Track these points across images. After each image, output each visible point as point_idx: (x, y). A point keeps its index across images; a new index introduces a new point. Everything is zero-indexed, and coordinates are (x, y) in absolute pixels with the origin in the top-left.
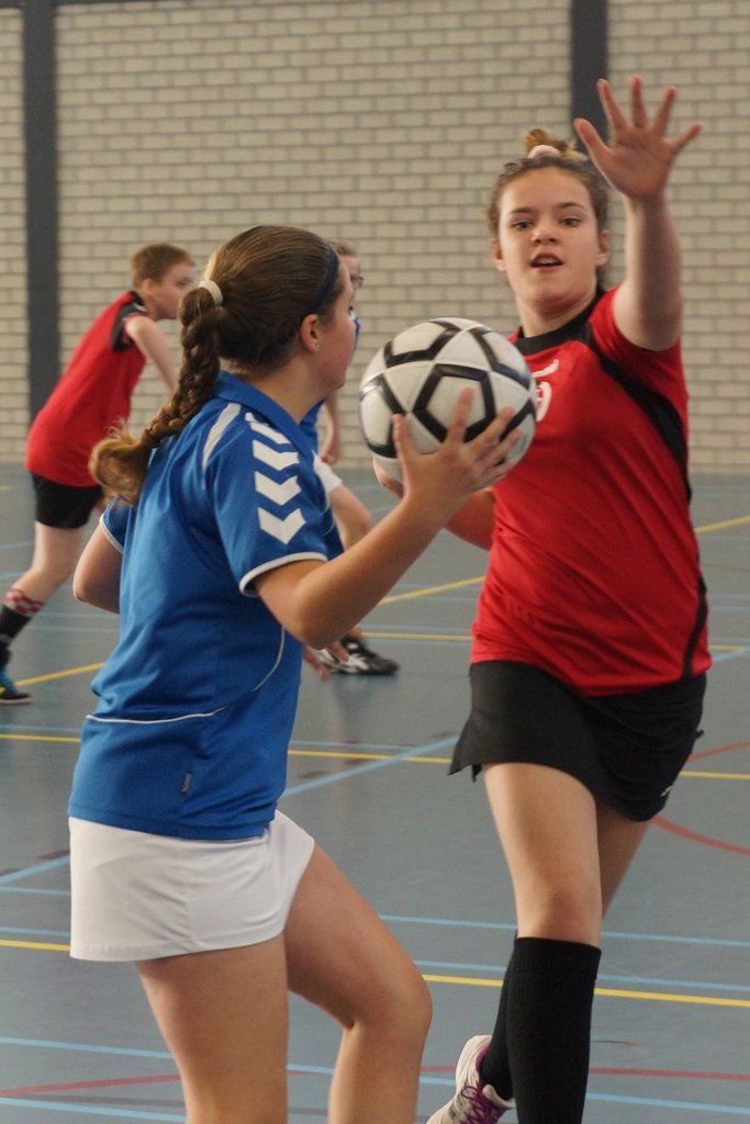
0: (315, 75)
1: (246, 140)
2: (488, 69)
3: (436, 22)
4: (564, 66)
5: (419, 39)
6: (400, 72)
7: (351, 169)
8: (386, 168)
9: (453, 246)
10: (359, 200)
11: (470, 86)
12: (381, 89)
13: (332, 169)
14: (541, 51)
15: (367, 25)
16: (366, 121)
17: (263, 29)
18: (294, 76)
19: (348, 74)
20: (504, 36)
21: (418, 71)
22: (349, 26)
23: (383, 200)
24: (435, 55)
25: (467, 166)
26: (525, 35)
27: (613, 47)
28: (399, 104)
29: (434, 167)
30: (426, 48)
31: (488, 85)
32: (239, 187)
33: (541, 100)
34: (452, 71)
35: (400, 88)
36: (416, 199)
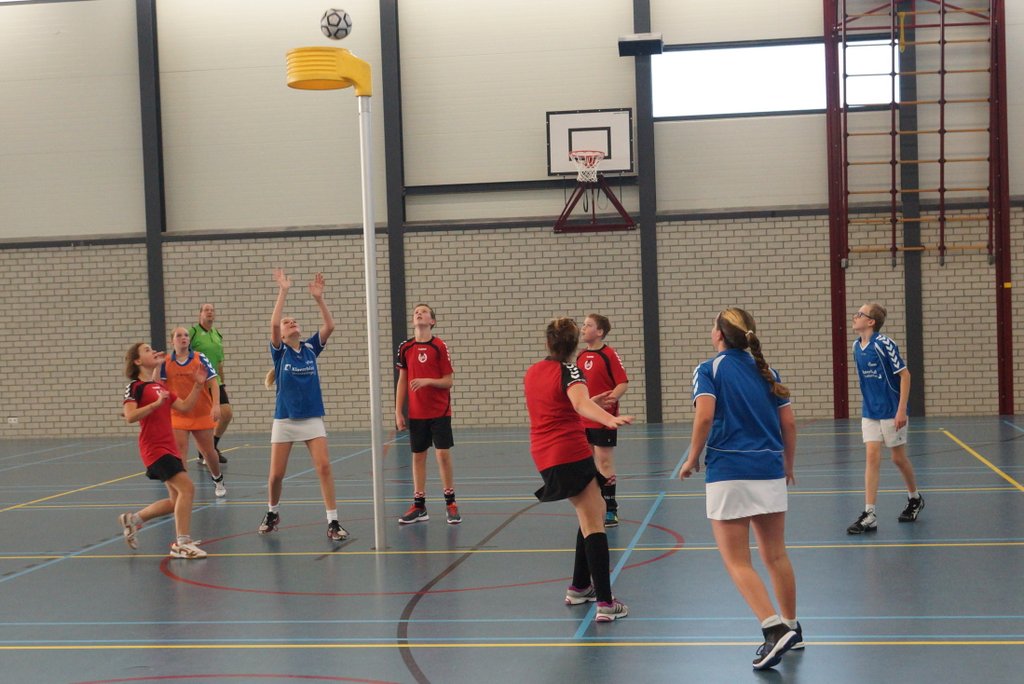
0: (44, 280)
1: (15, 306)
2: (115, 277)
3: (93, 259)
4: (146, 276)
5: (86, 266)
6: (80, 279)
7: (61, 317)
8: (74, 317)
9: (104, 348)
10: (64, 330)
11: (107, 284)
12: (72, 286)
13: (52, 318)
14: (136, 270)
15: (64, 260)
16: (65, 299)
17: (21, 262)
18: (35, 280)
19: (57, 280)
20: (122, 264)
21: (86, 279)
22: (57, 261)
23: (73, 330)
24: (93, 272)
25: (108, 316)
26: (129, 264)
27: (165, 269)
28: (79, 292)
29: (96, 317)
30: (90, 270)
31: (116, 284)
32: (13, 325)
33: (138, 290)
34: (101, 278)
35: (79, 285)
36: (87, 329)
